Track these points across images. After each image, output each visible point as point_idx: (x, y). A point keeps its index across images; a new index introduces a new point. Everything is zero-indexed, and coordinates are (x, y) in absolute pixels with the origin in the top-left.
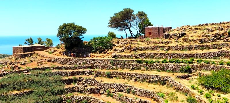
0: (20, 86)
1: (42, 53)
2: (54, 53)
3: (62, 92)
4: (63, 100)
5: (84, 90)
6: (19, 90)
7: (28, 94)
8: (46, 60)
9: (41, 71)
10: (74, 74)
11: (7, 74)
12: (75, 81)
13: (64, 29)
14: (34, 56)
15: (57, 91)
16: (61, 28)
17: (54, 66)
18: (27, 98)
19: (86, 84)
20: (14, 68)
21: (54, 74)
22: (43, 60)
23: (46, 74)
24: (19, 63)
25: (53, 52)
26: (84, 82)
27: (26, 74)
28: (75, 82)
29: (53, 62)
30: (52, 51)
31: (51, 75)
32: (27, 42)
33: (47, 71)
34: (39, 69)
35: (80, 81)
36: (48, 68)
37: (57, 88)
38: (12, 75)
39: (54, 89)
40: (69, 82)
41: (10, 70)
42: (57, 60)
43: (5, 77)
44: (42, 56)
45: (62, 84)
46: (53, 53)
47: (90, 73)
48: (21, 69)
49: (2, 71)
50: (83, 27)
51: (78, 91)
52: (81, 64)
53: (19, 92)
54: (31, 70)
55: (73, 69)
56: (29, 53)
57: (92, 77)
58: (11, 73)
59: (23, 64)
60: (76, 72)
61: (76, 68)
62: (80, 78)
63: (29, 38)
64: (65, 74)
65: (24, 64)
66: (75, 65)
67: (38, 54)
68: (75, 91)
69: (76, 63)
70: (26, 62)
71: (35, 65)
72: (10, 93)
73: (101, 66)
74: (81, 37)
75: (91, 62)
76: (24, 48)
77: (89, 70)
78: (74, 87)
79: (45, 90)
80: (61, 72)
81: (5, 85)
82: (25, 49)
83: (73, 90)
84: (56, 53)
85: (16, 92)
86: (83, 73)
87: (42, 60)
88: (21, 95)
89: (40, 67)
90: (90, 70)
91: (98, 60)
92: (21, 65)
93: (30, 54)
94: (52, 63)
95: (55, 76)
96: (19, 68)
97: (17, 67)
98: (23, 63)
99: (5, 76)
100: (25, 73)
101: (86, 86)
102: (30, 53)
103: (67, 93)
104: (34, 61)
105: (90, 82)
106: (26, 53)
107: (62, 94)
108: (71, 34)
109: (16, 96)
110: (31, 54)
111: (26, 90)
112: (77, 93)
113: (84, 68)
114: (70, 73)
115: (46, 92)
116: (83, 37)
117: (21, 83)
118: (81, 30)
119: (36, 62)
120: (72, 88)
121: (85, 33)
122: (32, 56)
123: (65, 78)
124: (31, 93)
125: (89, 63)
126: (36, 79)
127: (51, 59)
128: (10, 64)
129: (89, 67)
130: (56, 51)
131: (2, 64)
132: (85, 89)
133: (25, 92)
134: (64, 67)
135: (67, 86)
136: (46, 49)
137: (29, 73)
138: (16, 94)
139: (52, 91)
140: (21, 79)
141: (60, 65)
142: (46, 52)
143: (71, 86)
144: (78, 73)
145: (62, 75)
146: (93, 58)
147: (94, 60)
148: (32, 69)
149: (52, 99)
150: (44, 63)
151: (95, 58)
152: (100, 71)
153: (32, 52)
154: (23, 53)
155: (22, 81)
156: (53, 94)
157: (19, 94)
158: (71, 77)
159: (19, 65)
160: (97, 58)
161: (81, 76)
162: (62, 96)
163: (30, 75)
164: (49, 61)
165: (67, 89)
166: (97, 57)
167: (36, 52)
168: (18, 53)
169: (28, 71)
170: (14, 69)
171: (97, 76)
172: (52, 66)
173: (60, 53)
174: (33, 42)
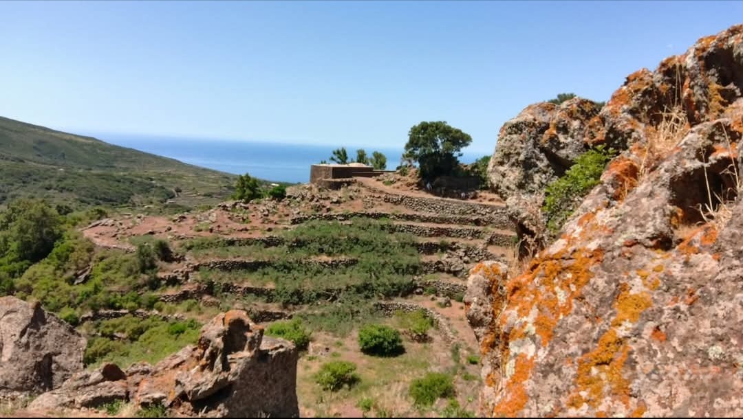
0: (333, 248)
1: (371, 182)
2: (395, 185)
3: (414, 269)
4: (416, 287)
5: (461, 271)
6: (329, 254)
7: (347, 265)
8: (380, 197)
9: (372, 221)
10: (439, 233)
11: (306, 219)
12: (444, 248)
13: (423, 134)
14: (355, 187)
15: (405, 267)
16: (415, 131)
17: (397, 212)
18: (345, 274)
19: (466, 258)
20: (318, 208)
21: (397, 229)
22: (374, 197)
23: (383, 228)
24: (328, 198)
25: (392, 182)
26: (462, 254)
27: (344, 223)
28: (443, 251)
29: (395, 203)
30: (392, 179)
31: (393, 230)
32: (335, 157)
33: (384, 222)
34: (368, 216)
35: (454, 250)
36: (385, 215)
37: (406, 260)
38: (315, 222)
39: (399, 262)
40: (430, 249)
41: (310, 212)
42: (402, 200)
43: (302, 225)
44: (369, 189)
45: (416, 251)
46: (393, 185)
47: (476, 235)
48: (332, 213)
49: (297, 212)
50: (464, 131)
51: (449, 272)
52: (455, 214)
53: (330, 259)
54: (352, 216)
55: (438, 223)
56: (344, 180)
57: (480, 244)
58: (313, 219)
59: (335, 203)
60: (445, 229)
61: (443, 221)
62: (454, 243)
63: (340, 149)
64: (421, 233)
65: (338, 202)
66: (441, 214)
67: (361, 185)
68: (443, 271)
69: (443, 209)
70: (340, 198)
71: (358, 207)
72: (313, 259)
73: (501, 222)
74: (456, 154)
75: (478, 212)
76: (334, 169)
77: (473, 228)
78: (439, 262)
79: (382, 261)
80: (413, 226)
81: (304, 242)
82: (337, 172)
83: (439, 268)
84: (399, 184)
85: (324, 258)
86: (459, 234)
87: (372, 198)
88: (334, 266)
89: (370, 211)
90: (476, 228)
91: (493, 209)
92: (331, 203)
93: (346, 182)
94: (392, 205)
95: (401, 235)
96: (329, 210)
97: (324, 207)
98: (335, 200)
99: (302, 222)
100: (341, 220)
101: (466, 262)
102: (348, 180)
103: (426, 272)
104: (357, 197)
105: (476, 254)
106: (339, 180)
107: (414, 273)
108: (436, 146)
109: (325, 266)
110: (349, 184)
111: (343, 258)
112: (445, 275)
113: (461, 221)
114: (431, 229)
115: (384, 266)
116: (461, 155)
117: (335, 243)
118: (460, 139)
119: (360, 201)
120: (436, 264)
121: (467, 145)
122: (349, 187)
123: (423, 240)
124: (351, 264)
125: (474, 211)
126: (363, 236)
127: (391, 196)
128: (311, 200)
129: (472, 221)
130: (399, 180)
131: (295, 198)
132: (463, 269)
133: (341, 261)
134: (419, 217)
135: (425, 259)
136: (378, 175)
137: (349, 222)
138: (325, 262)
139: (396, 265)
140: (335, 233)
141: (410, 212)
142: (378, 180)
143: (435, 258)
144: (448, 233)
145: (415, 233)
146: (481, 201)
147: (485, 207)
148: (355, 214)
149: (395, 282)
150: (377, 203)
151: (486, 202)
152: (499, 232)
153: (350, 179)
154: (333, 180)
155: (336, 236)
156: (397, 270)
157: (330, 262)
158: (434, 240)
159: (328, 204)
160: (491, 203)
161: (454, 240)
162: (416, 278)
163: (350, 225)
164: (387, 200)
165: (426, 264)
166: (490, 200)
167: (359, 179)
168: (324, 179)
169: (346, 217)
170: (317, 211)
171: (491, 242)
172: (393, 211)
173: (409, 185)
174: (346, 158)
